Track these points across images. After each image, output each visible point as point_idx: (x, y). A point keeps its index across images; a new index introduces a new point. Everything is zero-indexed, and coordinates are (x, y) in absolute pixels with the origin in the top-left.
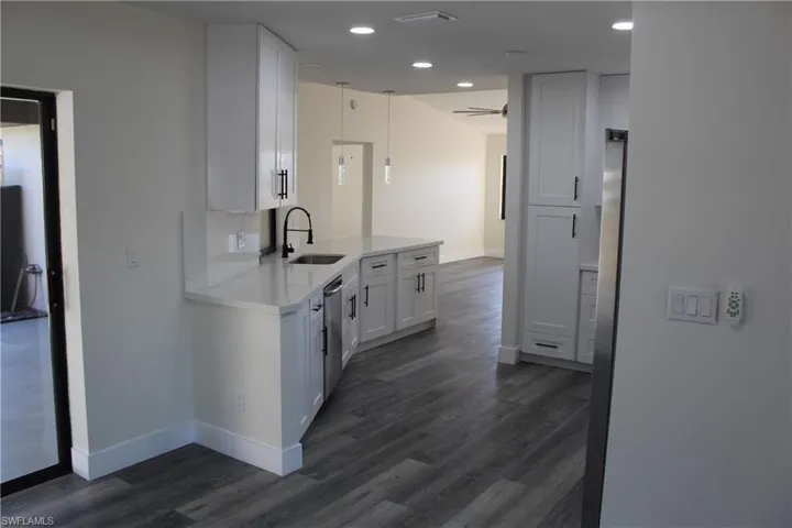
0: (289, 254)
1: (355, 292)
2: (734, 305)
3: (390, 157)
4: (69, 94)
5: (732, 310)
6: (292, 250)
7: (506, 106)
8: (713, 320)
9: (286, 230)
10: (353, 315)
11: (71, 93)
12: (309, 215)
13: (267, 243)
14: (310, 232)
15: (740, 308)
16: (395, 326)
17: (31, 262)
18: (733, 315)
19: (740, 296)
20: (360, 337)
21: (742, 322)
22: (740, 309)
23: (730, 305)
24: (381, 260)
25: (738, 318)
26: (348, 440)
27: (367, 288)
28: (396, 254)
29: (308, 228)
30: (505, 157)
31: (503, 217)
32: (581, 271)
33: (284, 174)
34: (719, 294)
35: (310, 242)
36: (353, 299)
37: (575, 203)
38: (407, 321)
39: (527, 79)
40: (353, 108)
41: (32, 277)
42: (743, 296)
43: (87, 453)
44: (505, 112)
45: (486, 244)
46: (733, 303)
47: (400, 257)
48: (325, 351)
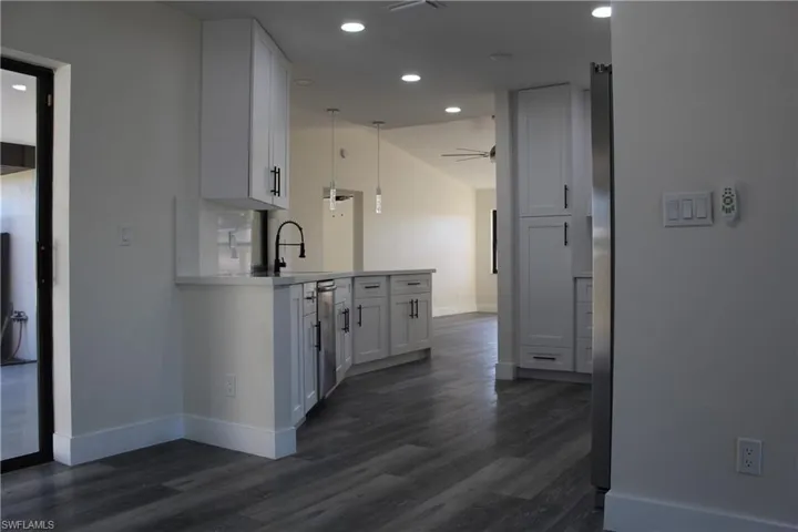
0: (282, 269)
1: (348, 305)
2: (728, 200)
3: (381, 187)
4: (68, 67)
5: (728, 207)
6: (284, 265)
7: (494, 148)
8: (709, 221)
9: (277, 245)
10: (346, 329)
11: (69, 66)
12: (301, 229)
13: (259, 262)
14: (302, 245)
15: (735, 203)
16: (390, 351)
17: (17, 307)
18: (728, 211)
19: (733, 192)
20: (353, 358)
21: (738, 218)
22: (735, 205)
23: (724, 201)
24: (374, 281)
25: (733, 213)
26: (344, 434)
27: (360, 308)
28: (389, 276)
29: (300, 242)
30: (495, 212)
31: (495, 271)
32: (575, 279)
33: (276, 172)
34: (712, 195)
35: (302, 255)
36: (346, 312)
37: (566, 212)
38: (402, 347)
39: (513, 97)
40: (343, 157)
41: (16, 325)
42: (737, 192)
43: (70, 437)
44: (493, 154)
45: (479, 301)
46: (728, 199)
47: (393, 279)
48: (319, 346)
